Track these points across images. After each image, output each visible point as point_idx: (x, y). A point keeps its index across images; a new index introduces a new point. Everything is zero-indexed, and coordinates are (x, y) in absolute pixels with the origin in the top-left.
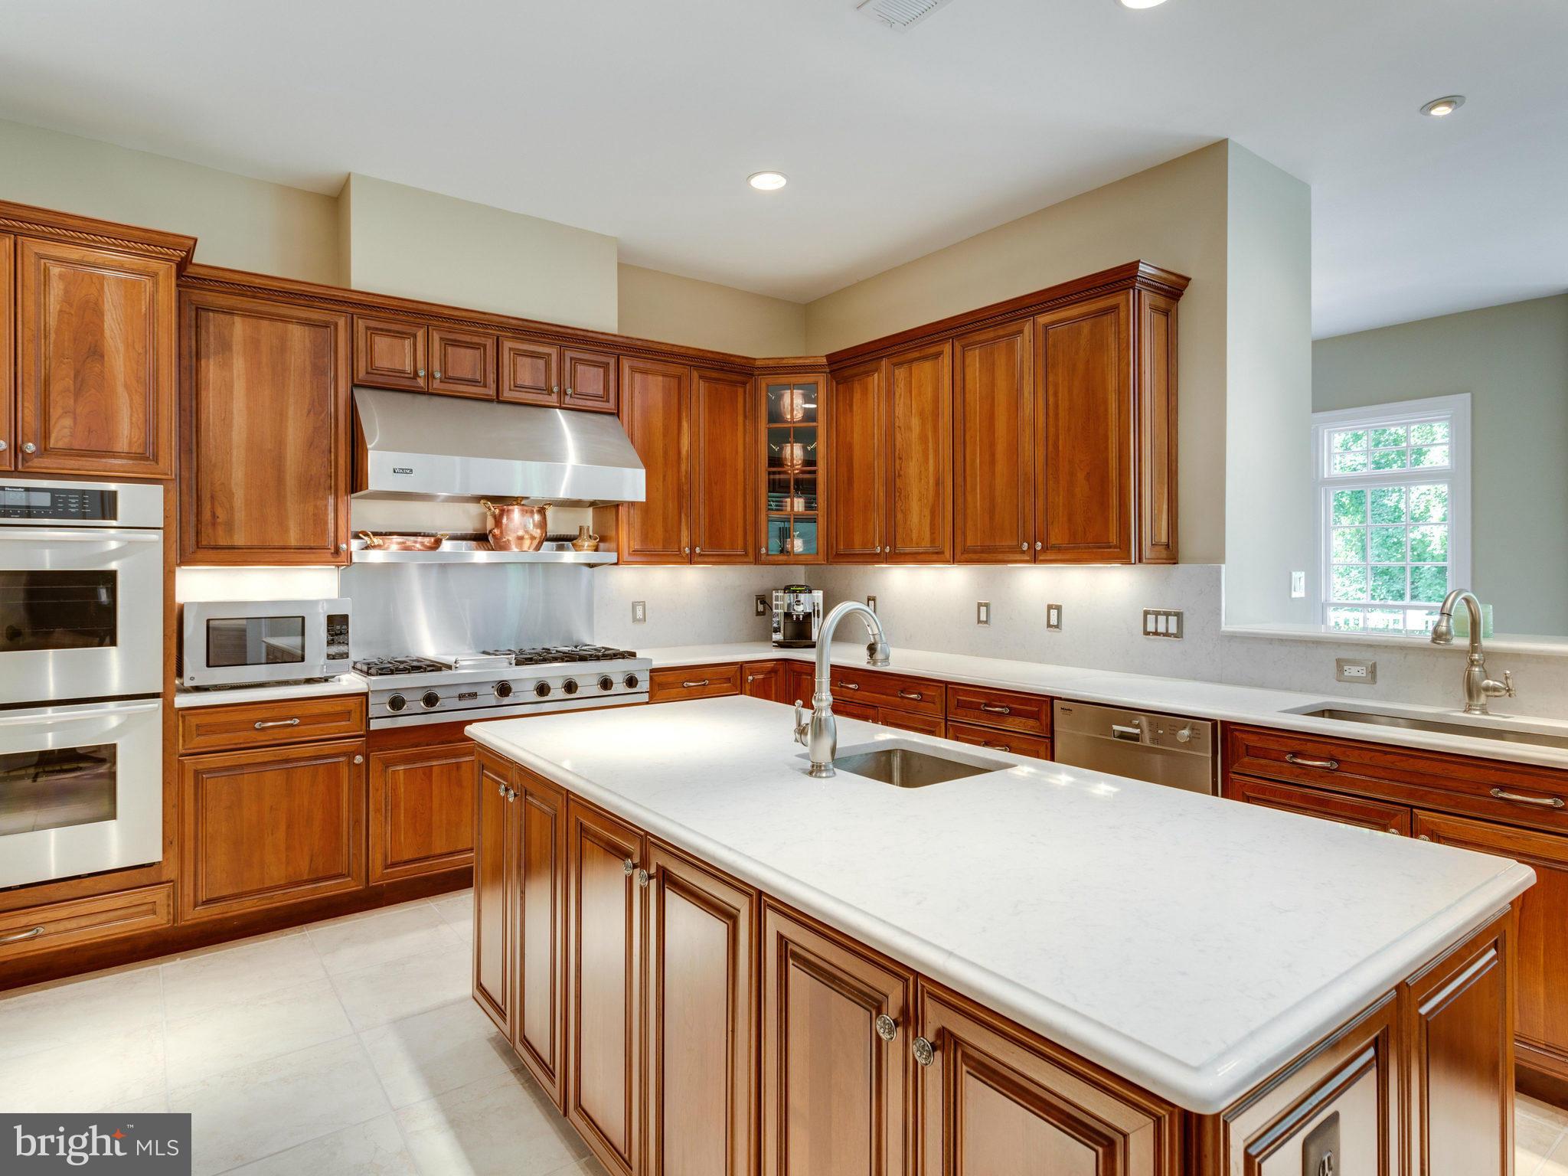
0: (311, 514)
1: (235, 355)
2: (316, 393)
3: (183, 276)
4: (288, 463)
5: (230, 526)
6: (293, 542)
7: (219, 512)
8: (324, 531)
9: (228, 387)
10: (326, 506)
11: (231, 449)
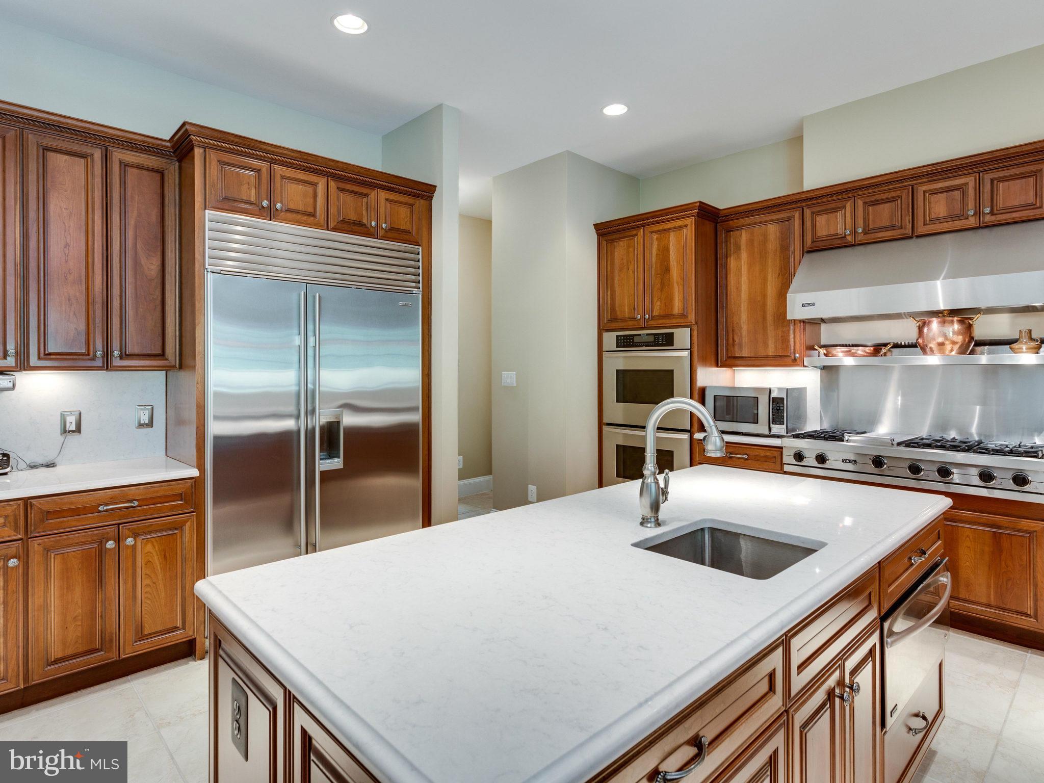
0: (780, 336)
1: (742, 251)
2: (783, 263)
3: (720, 217)
4: (768, 307)
5: (740, 345)
6: (771, 353)
7: (736, 339)
8: (788, 346)
9: (739, 269)
10: (789, 331)
11: (741, 303)
